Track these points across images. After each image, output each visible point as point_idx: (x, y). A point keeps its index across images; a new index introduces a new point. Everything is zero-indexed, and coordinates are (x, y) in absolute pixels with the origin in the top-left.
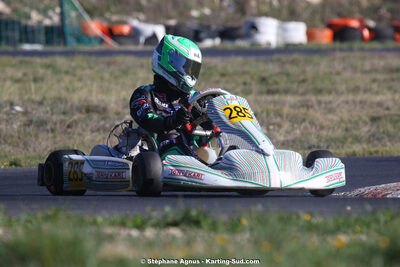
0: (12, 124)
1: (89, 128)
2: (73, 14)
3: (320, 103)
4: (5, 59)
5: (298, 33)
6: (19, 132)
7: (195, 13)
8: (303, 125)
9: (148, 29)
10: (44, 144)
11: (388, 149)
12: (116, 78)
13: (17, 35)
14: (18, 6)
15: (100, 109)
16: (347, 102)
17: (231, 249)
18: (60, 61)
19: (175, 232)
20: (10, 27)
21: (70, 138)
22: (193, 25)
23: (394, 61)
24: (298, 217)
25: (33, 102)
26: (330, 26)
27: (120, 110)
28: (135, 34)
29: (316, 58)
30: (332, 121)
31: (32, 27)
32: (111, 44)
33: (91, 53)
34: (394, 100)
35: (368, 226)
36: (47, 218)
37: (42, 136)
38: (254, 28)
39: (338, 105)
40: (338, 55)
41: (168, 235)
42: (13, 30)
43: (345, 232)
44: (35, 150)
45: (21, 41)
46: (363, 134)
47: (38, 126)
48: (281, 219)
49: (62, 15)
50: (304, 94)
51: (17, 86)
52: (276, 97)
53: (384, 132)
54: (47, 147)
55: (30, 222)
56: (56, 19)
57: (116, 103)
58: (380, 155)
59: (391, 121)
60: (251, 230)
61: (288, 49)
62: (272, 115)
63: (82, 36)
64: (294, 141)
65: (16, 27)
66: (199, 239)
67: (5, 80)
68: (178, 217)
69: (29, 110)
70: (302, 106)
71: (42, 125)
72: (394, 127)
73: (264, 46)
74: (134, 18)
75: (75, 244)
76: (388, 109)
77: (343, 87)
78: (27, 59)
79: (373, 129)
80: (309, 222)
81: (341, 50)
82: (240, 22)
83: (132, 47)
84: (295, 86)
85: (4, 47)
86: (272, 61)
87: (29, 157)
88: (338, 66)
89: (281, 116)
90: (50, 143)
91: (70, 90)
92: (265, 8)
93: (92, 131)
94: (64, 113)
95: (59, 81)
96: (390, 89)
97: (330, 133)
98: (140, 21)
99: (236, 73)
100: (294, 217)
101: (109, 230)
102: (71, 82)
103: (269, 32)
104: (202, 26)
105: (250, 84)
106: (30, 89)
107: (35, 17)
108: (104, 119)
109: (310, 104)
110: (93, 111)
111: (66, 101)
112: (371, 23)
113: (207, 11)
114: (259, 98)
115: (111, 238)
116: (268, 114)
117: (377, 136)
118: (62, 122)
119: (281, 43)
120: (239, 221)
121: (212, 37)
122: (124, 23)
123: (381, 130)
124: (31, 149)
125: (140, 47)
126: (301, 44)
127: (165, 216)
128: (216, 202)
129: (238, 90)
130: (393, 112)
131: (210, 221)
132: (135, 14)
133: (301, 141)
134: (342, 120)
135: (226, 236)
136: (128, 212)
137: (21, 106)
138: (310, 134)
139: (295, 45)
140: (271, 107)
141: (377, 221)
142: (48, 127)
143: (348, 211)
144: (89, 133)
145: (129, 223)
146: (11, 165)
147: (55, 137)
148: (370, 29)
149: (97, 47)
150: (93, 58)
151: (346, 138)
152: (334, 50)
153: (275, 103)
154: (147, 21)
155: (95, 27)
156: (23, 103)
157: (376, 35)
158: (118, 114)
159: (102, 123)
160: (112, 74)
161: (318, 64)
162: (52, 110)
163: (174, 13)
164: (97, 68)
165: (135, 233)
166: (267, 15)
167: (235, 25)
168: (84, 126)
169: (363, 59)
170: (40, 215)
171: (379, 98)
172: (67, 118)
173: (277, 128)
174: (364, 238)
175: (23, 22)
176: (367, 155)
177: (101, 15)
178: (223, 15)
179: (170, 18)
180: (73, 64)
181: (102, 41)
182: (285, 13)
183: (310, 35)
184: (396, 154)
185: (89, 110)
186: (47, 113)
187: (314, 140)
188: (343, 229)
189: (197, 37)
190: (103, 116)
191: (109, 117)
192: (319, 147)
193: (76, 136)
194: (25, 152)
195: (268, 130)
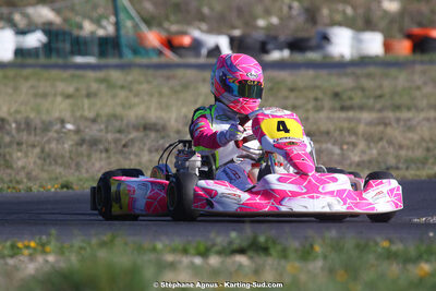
0: (64, 143)
1: (146, 148)
2: (129, 24)
3: (398, 120)
4: (54, 73)
5: (374, 44)
6: (70, 152)
7: (261, 23)
8: (380, 144)
9: (211, 40)
10: (97, 165)
12: (176, 92)
13: (68, 47)
14: (69, 15)
15: (159, 127)
16: (428, 120)
17: (303, 277)
18: (115, 75)
19: (242, 259)
20: (61, 37)
21: (126, 159)
22: (259, 36)
24: (376, 244)
25: (86, 119)
26: (409, 36)
27: (180, 127)
28: (196, 45)
29: (393, 71)
30: (411, 140)
31: (85, 38)
32: (170, 56)
33: (148, 67)
36: (103, 244)
37: (96, 156)
38: (326, 38)
39: (419, 123)
40: (419, 68)
41: (234, 262)
42: (64, 41)
43: (427, 261)
44: (87, 171)
45: (74, 53)
47: (91, 146)
48: (358, 246)
49: (117, 25)
50: (380, 110)
51: (68, 101)
52: (351, 114)
54: (101, 168)
55: (85, 249)
56: (111, 30)
57: (176, 120)
60: (325, 257)
61: (363, 61)
62: (346, 133)
63: (139, 47)
64: (370, 162)
65: (67, 37)
66: (268, 267)
67: (55, 95)
68: (245, 244)
69: (82, 128)
70: (379, 124)
71: (95, 144)
73: (337, 59)
74: (195, 28)
75: (134, 272)
77: (424, 103)
78: (79, 72)
80: (388, 250)
81: (422, 63)
82: (311, 32)
83: (192, 60)
84: (371, 102)
85: (54, 60)
86: (346, 75)
87: (81, 180)
88: (418, 80)
89: (356, 134)
90: (103, 163)
91: (127, 106)
92: (338, 17)
93: (150, 152)
94: (120, 131)
95: (114, 96)
97: (410, 153)
98: (200, 29)
99: (306, 88)
100: (371, 243)
101: (170, 258)
102: (127, 98)
103: (343, 43)
104: (268, 36)
105: (322, 100)
106: (83, 106)
107: (88, 27)
108: (163, 138)
109: (387, 121)
110: (150, 129)
111: (122, 120)
113: (275, 20)
114: (331, 115)
115: (172, 266)
116: (342, 131)
118: (116, 141)
119: (356, 55)
120: (312, 246)
121: (280, 48)
122: (184, 33)
124: (83, 171)
125: (202, 60)
126: (377, 57)
127: (231, 243)
128: (287, 228)
129: (310, 106)
131: (279, 248)
132: (197, 23)
133: (378, 162)
134: (423, 139)
135: (297, 264)
136: (190, 238)
137: (74, 124)
138: (388, 154)
139: (370, 58)
140: (345, 125)
142: (101, 147)
143: (430, 238)
144: (146, 153)
145: (192, 251)
146: (63, 187)
147: (109, 157)
149: (155, 60)
150: (150, 72)
151: (426, 159)
152: (413, 63)
153: (349, 120)
154: (210, 31)
155: (153, 38)
156: (75, 120)
158: (178, 131)
159: (161, 142)
160: (171, 88)
161: (396, 78)
162: (107, 127)
163: (238, 22)
164: (155, 83)
165: (198, 261)
166: (340, 24)
167: (305, 35)
168: (141, 145)
170: (94, 241)
172: (123, 136)
173: (351, 148)
175: (75, 32)
177: (160, 25)
178: (292, 24)
179: (234, 27)
180: (130, 78)
181: (160, 53)
182: (360, 22)
183: (387, 46)
185: (147, 127)
186: (101, 131)
187: (392, 161)
188: (425, 257)
189: (263, 48)
190: (163, 134)
191: (169, 136)
192: (397, 168)
193: (132, 157)
194: (77, 174)
195: (342, 149)
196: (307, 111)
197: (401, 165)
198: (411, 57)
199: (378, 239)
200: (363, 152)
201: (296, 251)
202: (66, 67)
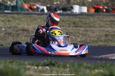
0: (1, 33)
1: (24, 35)
2: (20, 2)
3: (90, 30)
5: (85, 9)
6: (3, 36)
7: (55, 3)
8: (86, 36)
9: (42, 7)
10: (10, 40)
11: (110, 44)
12: (32, 21)
13: (3, 8)
15: (27, 30)
16: (98, 30)
18: (16, 16)
19: (47, 67)
20: (1, 5)
21: (18, 38)
22: (54, 6)
23: (112, 18)
25: (8, 27)
26: (94, 8)
27: (33, 30)
28: (38, 8)
29: (90, 17)
30: (94, 35)
31: (8, 6)
32: (31, 11)
34: (112, 30)
35: (104, 67)
36: (11, 62)
37: (10, 37)
38: (72, 8)
39: (96, 31)
40: (96, 16)
41: (45, 68)
42: (2, 6)
44: (8, 41)
45: (5, 10)
46: (103, 39)
47: (9, 35)
49: (17, 2)
50: (86, 27)
51: (3, 22)
52: (78, 28)
53: (109, 39)
54: (11, 40)
55: (5, 63)
56: (15, 3)
57: (32, 28)
58: (107, 46)
59: (111, 36)
60: (70, 67)
61: (82, 14)
62: (77, 33)
63: (22, 9)
64: (83, 41)
65: (3, 5)
68: (48, 63)
69: (6, 30)
70: (85, 31)
71: (10, 34)
72: (112, 38)
73: (75, 13)
74: (37, 4)
75: (18, 71)
76: (110, 32)
77: (97, 26)
78: (6, 15)
79: (106, 38)
80: (87, 66)
81: (97, 15)
83: (37, 12)
84: (83, 25)
86: (77, 17)
87: (6, 44)
88: (96, 20)
89: (79, 33)
90: (12, 39)
91: (19, 24)
92: (75, 2)
93: (24, 36)
94: (16, 31)
95: (15, 22)
96: (111, 27)
97: (93, 39)
98: (39, 5)
100: (82, 64)
101: (28, 67)
102: (19, 22)
103: (76, 9)
104: (57, 7)
105: (70, 24)
106: (7, 24)
107: (9, 3)
109: (88, 30)
110: (25, 31)
111: (17, 28)
112: (106, 8)
113: (59, 3)
114: (73, 28)
115: (29, 69)
116: (75, 33)
117: (107, 40)
118: (16, 33)
119: (80, 13)
120: (66, 65)
121: (60, 10)
122: (35, 5)
123: (108, 38)
124: (6, 41)
125: (39, 13)
126: (86, 13)
127: (45, 63)
129: (67, 26)
130: (111, 33)
131: (57, 64)
132: (38, 3)
133: (85, 41)
134: (97, 35)
135: (62, 69)
136: (34, 61)
137: (4, 29)
138: (87, 39)
139: (84, 13)
140: (76, 31)
141: (106, 66)
142: (12, 35)
143: (98, 62)
144: (23, 37)
145: (34, 65)
146: (1, 45)
147: (14, 38)
148: (106, 9)
149: (27, 12)
150: (25, 15)
151: (98, 41)
152: (95, 15)
153: (78, 30)
154: (41, 5)
155: (26, 6)
156: (5, 27)
157: (107, 11)
158: (32, 31)
160: (31, 20)
161: (90, 19)
162: (13, 30)
164: (26, 18)
165: (36, 67)
166: (76, 4)
167: (67, 7)
168: (22, 35)
169: (104, 18)
170: (8, 61)
171: (108, 29)
173: (78, 37)
174: (102, 71)
175: (5, 4)
176: (104, 46)
177: (28, 3)
178: (63, 4)
179: (48, 4)
180: (20, 17)
181: (28, 10)
182: (81, 4)
183: (88, 10)
184: (112, 46)
185: (24, 30)
186: (11, 31)
187: (88, 41)
188: (96, 68)
189: (55, 10)
190: (28, 32)
191: (30, 33)
192: (90, 43)
193: (19, 38)
194: (5, 42)
195: (75, 37)
196: (66, 27)
197: (91, 42)
198: (94, 13)
199: (84, 63)
200: (81, 38)
201: (62, 65)
202: (3, 13)
